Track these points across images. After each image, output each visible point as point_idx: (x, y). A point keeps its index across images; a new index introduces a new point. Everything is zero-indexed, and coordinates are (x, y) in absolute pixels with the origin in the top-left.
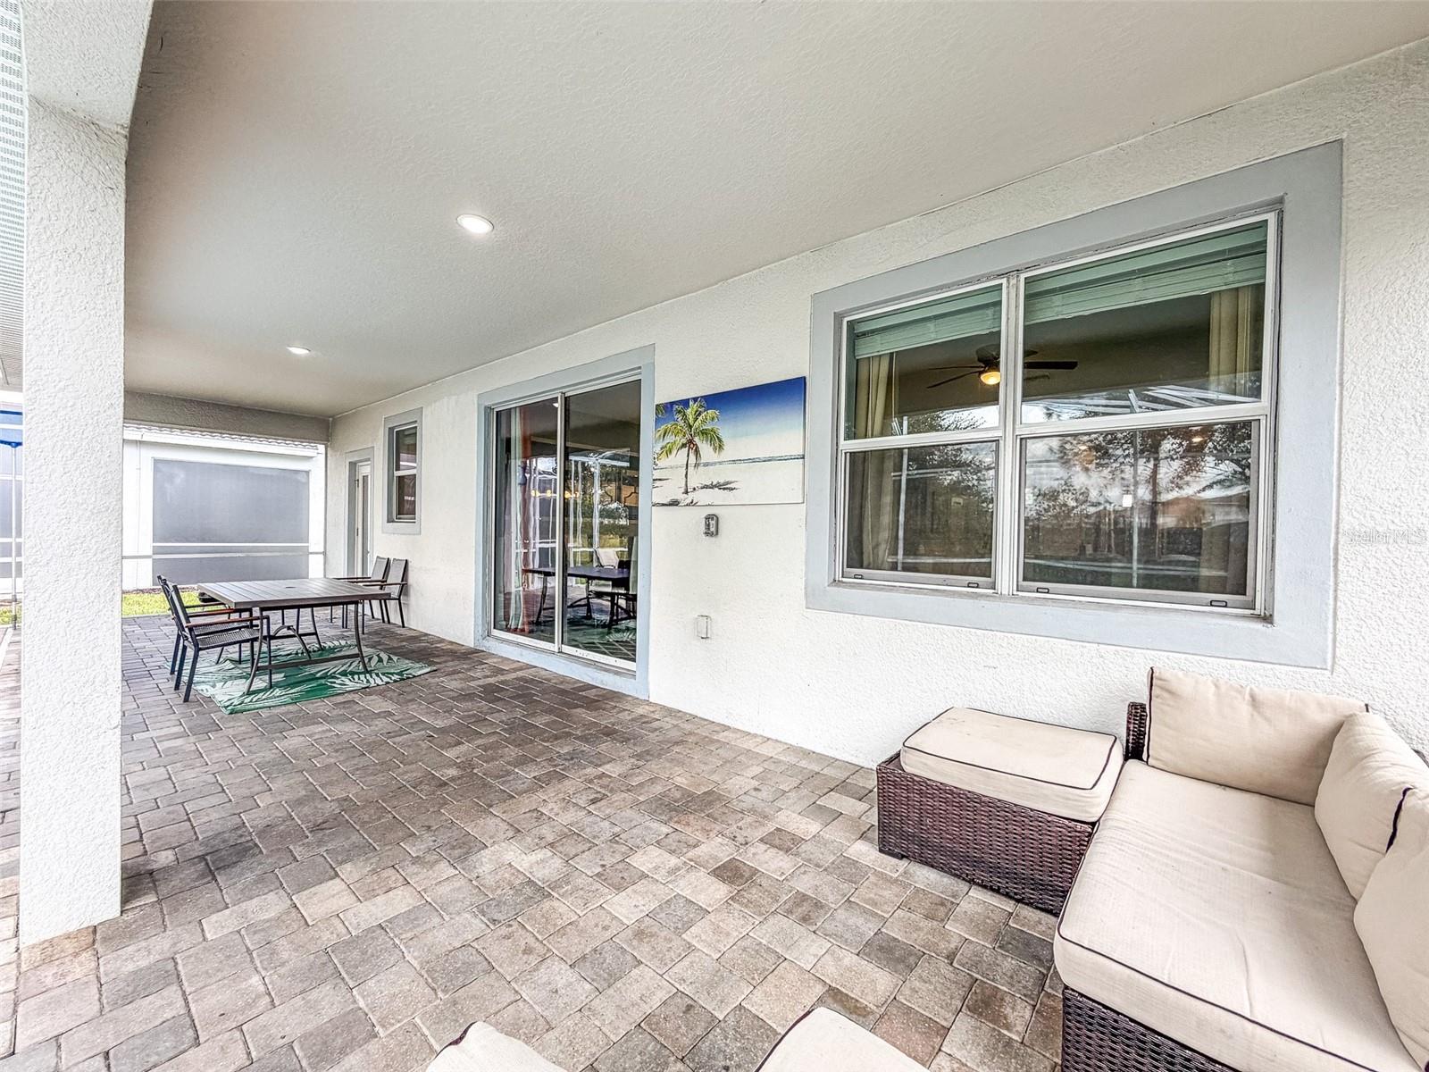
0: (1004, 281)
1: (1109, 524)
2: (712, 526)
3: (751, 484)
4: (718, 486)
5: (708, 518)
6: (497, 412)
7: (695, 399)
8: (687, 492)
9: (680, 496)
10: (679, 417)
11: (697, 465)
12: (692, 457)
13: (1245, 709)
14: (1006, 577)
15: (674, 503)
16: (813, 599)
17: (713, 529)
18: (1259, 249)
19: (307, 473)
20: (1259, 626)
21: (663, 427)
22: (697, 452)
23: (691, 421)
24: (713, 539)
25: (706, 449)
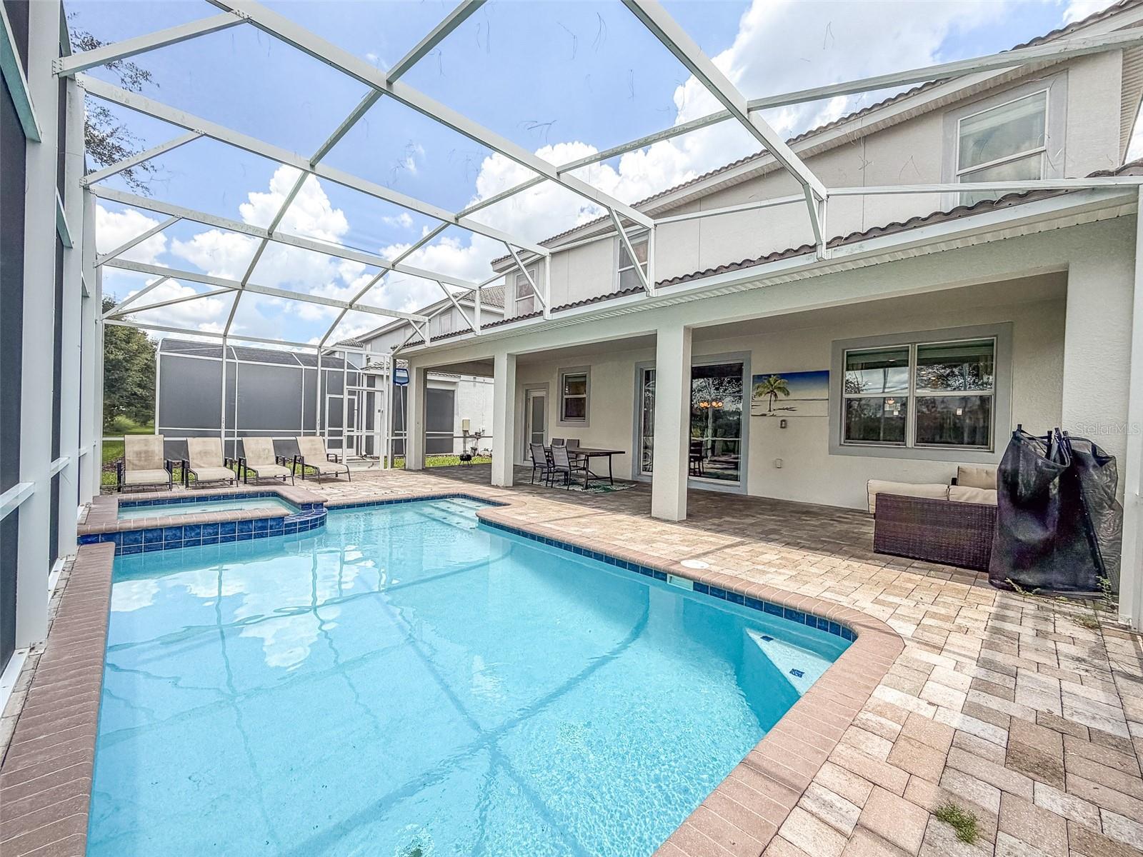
0: (910, 345)
1: (950, 423)
2: (784, 424)
3: (802, 409)
4: (787, 409)
5: (782, 421)
6: (646, 371)
7: (774, 375)
8: (770, 411)
9: (766, 412)
10: (766, 381)
11: (775, 401)
12: (773, 398)
13: (985, 475)
14: (910, 441)
15: (765, 415)
16: (832, 451)
17: (783, 426)
18: (993, 345)
19: (454, 391)
20: (991, 454)
21: (757, 385)
22: (776, 395)
23: (772, 383)
24: (784, 430)
25: (781, 395)
